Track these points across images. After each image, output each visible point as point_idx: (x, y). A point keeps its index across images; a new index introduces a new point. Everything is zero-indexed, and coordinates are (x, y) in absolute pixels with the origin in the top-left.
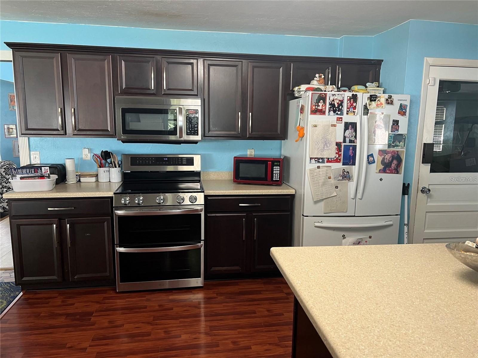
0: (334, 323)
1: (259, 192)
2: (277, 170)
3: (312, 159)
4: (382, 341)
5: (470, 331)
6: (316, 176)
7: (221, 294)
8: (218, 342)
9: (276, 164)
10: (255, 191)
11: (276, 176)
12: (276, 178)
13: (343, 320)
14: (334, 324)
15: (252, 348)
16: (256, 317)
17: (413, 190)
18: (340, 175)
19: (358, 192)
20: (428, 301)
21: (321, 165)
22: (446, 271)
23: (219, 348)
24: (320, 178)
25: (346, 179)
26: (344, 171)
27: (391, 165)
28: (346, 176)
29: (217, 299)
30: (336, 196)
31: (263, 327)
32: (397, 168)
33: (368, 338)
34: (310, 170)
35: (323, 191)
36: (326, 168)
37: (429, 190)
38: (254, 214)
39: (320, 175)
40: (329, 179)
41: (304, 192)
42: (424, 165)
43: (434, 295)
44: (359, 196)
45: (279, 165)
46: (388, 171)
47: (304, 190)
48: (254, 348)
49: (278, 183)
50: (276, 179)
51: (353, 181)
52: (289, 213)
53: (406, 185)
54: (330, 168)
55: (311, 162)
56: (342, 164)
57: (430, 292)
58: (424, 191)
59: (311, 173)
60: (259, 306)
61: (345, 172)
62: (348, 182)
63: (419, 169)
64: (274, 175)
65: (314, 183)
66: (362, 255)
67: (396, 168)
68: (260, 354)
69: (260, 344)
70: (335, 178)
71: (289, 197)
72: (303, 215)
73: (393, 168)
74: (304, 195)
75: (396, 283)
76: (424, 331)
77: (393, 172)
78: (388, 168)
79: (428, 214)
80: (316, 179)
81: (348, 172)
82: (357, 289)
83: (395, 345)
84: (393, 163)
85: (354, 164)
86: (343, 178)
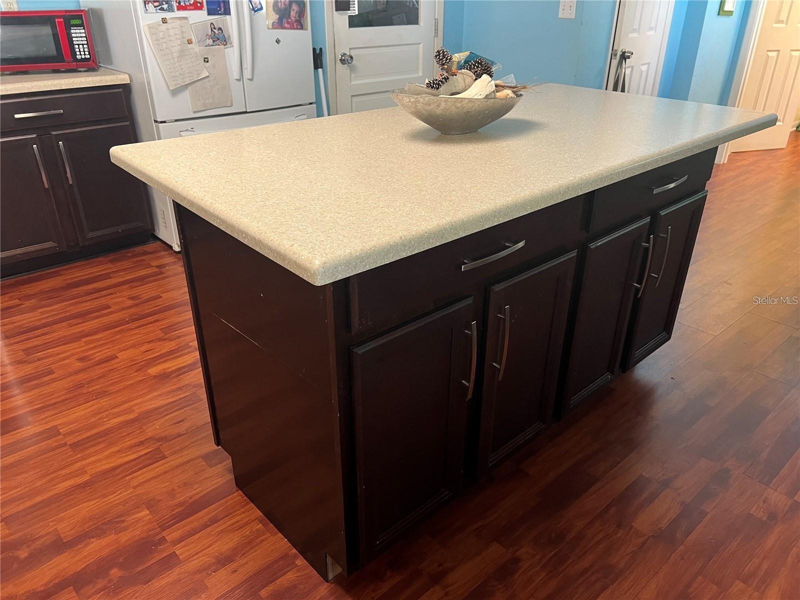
0: (253, 212)
1: (53, 85)
2: (78, 35)
3: (148, 4)
4: (329, 216)
5: (433, 185)
6: (163, 38)
7: (28, 297)
8: (51, 367)
9: (74, 22)
10: (42, 84)
11: (82, 50)
12: (82, 53)
13: (266, 207)
14: (255, 213)
15: (119, 356)
16: (112, 313)
17: (328, 58)
18: (208, 36)
19: (244, 66)
20: (377, 167)
21: (168, 15)
22: (393, 135)
23: (54, 375)
24: (171, 42)
25: (220, 44)
26: (212, 26)
27: (290, 12)
28: (219, 37)
29: (21, 306)
30: (208, 76)
31: (129, 323)
32: (300, 19)
33: (308, 217)
34: (150, 27)
35: (184, 69)
36: (178, 22)
37: (351, 58)
38: (54, 133)
39: (171, 36)
40: (189, 43)
41: (148, 78)
42: (339, 14)
43: (384, 160)
44: (247, 74)
45: (81, 25)
46: (286, 25)
47: (148, 74)
48: (122, 356)
49: (91, 65)
50: (83, 57)
51: (233, 46)
52: (128, 123)
53: (318, 52)
54: (186, 21)
55: (147, 10)
56: (206, 12)
57: (377, 158)
58: (344, 60)
59: (152, 34)
60: (114, 296)
61: (215, 28)
62: (225, 48)
63: (333, 21)
64: (77, 46)
65: (164, 54)
66: (274, 135)
67: (298, 19)
68: (135, 360)
69: (133, 346)
70: (200, 41)
71: (121, 90)
72: (156, 121)
73: (293, 19)
74: (149, 83)
75: (331, 157)
76: (379, 196)
77: (295, 27)
78: (286, 20)
79: (355, 100)
80: (164, 45)
81: (220, 29)
82: (278, 172)
83: (347, 216)
84: (293, 10)
85: (227, 12)
86: (214, 41)
